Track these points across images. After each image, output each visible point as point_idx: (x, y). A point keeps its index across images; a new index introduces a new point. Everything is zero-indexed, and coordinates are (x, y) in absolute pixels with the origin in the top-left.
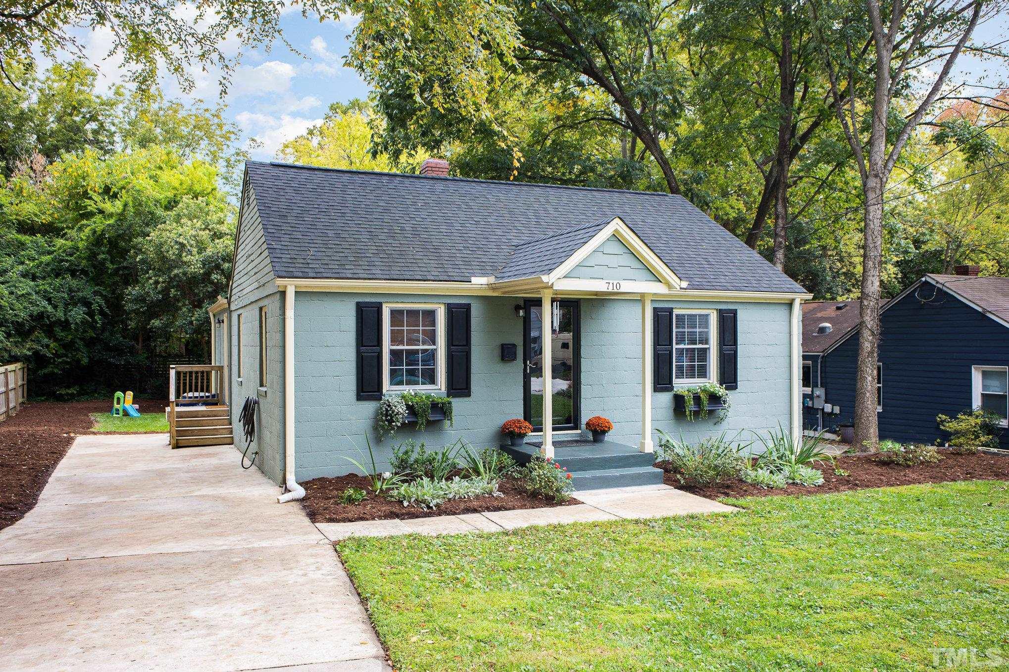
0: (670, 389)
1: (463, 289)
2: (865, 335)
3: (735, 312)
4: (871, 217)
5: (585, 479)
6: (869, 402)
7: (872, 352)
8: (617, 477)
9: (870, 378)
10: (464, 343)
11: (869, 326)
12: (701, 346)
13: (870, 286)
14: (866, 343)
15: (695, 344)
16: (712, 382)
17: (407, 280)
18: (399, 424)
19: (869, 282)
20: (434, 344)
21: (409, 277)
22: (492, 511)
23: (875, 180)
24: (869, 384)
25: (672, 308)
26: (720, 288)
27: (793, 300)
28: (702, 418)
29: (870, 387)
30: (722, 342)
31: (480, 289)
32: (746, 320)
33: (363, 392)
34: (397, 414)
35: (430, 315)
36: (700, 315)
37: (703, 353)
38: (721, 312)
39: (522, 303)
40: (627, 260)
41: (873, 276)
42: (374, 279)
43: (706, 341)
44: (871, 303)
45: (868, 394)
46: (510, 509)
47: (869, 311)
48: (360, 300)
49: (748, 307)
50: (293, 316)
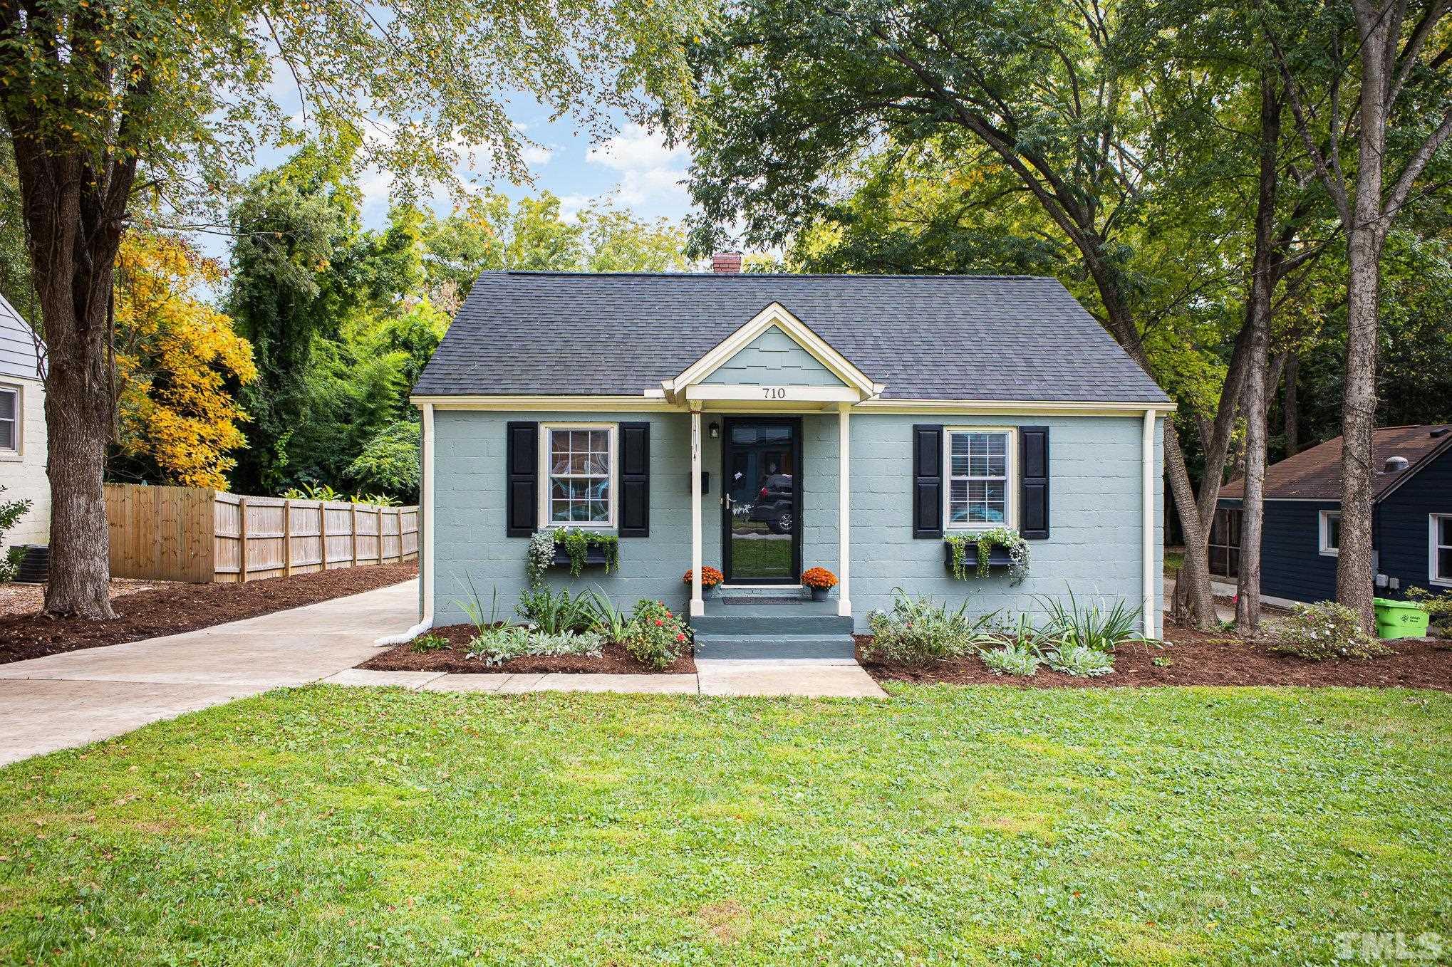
0: (939, 535)
1: (633, 405)
2: (1349, 468)
3: (1045, 432)
4: (1356, 291)
5: (736, 644)
6: (1356, 569)
7: (1361, 493)
8: (780, 645)
9: (1357, 532)
10: (641, 471)
11: (1355, 454)
12: (993, 478)
13: (1356, 394)
14: (1351, 479)
15: (986, 475)
16: (1007, 527)
17: (566, 395)
18: (545, 566)
19: (1355, 388)
20: (606, 473)
21: (569, 391)
22: (568, 673)
23: (1362, 234)
24: (1355, 541)
25: (942, 426)
26: (1020, 397)
27: (1145, 412)
28: (980, 576)
29: (1357, 545)
30: (1024, 472)
31: (657, 404)
32: (1062, 443)
33: (513, 527)
34: (542, 553)
35: (601, 437)
36: (991, 436)
37: (999, 487)
38: (1023, 431)
39: (719, 421)
40: (795, 358)
41: (1361, 379)
42: (528, 395)
43: (1002, 471)
44: (1358, 419)
45: (1354, 557)
46: (591, 672)
47: (1354, 432)
48: (512, 420)
49: (1068, 423)
50: (433, 440)
